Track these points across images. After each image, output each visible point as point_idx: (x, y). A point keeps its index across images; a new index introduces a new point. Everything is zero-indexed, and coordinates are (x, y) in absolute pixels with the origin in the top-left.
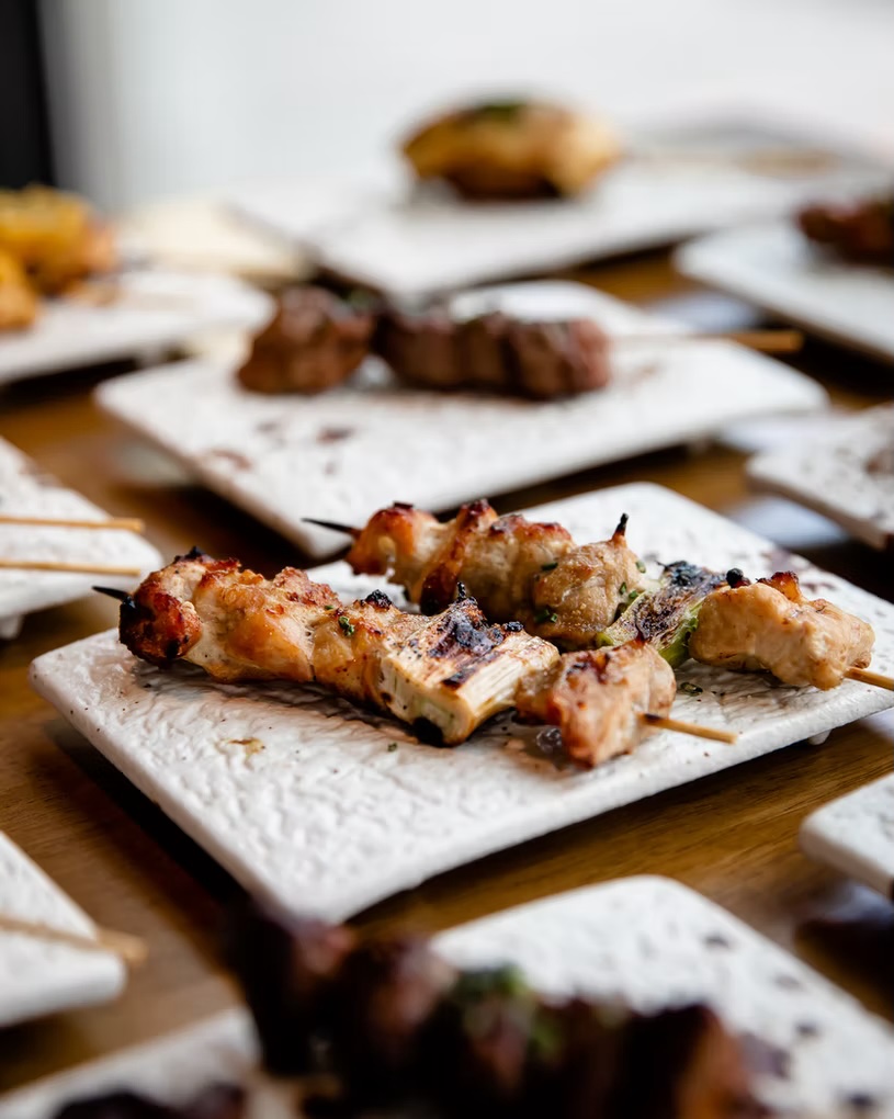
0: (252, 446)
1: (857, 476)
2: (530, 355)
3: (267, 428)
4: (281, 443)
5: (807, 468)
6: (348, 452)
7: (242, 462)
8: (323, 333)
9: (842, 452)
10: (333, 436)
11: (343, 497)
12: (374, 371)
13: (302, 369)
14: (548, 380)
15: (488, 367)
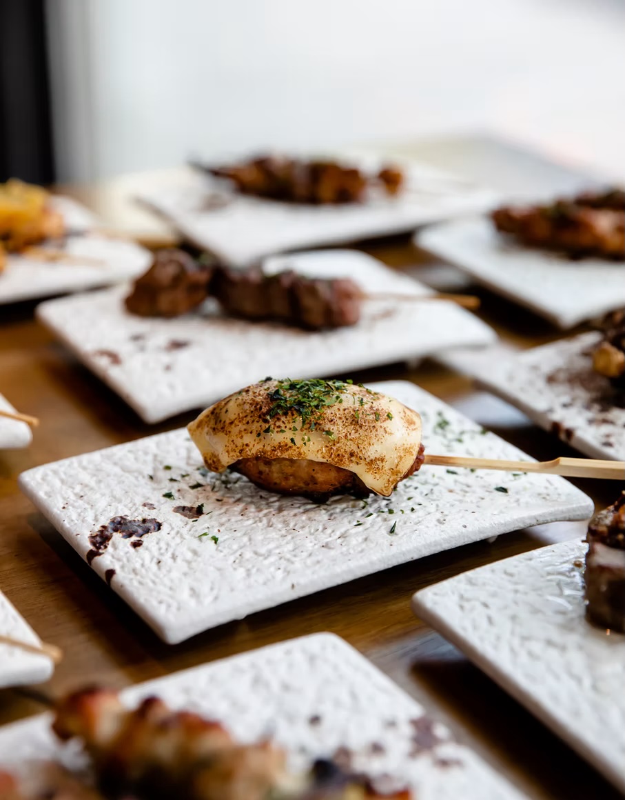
0: (124, 348)
1: (541, 384)
2: (308, 301)
3: (136, 338)
4: (142, 349)
5: (511, 378)
6: (183, 356)
7: (115, 358)
8: (179, 278)
9: (535, 368)
10: (177, 345)
11: (172, 387)
12: (211, 305)
13: (164, 301)
14: (316, 317)
15: (280, 306)
